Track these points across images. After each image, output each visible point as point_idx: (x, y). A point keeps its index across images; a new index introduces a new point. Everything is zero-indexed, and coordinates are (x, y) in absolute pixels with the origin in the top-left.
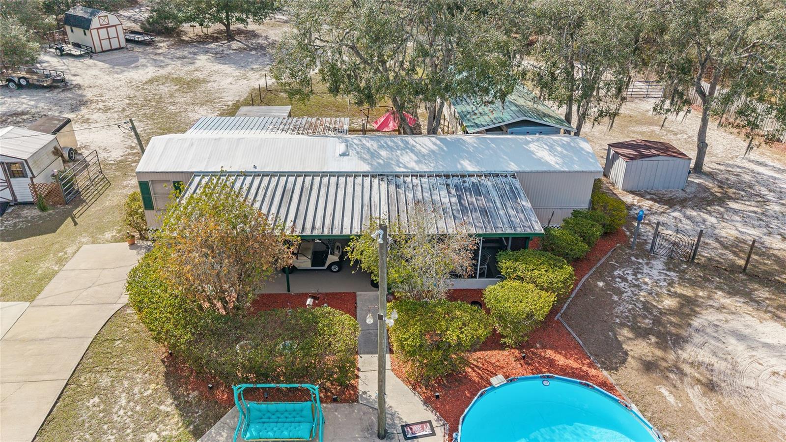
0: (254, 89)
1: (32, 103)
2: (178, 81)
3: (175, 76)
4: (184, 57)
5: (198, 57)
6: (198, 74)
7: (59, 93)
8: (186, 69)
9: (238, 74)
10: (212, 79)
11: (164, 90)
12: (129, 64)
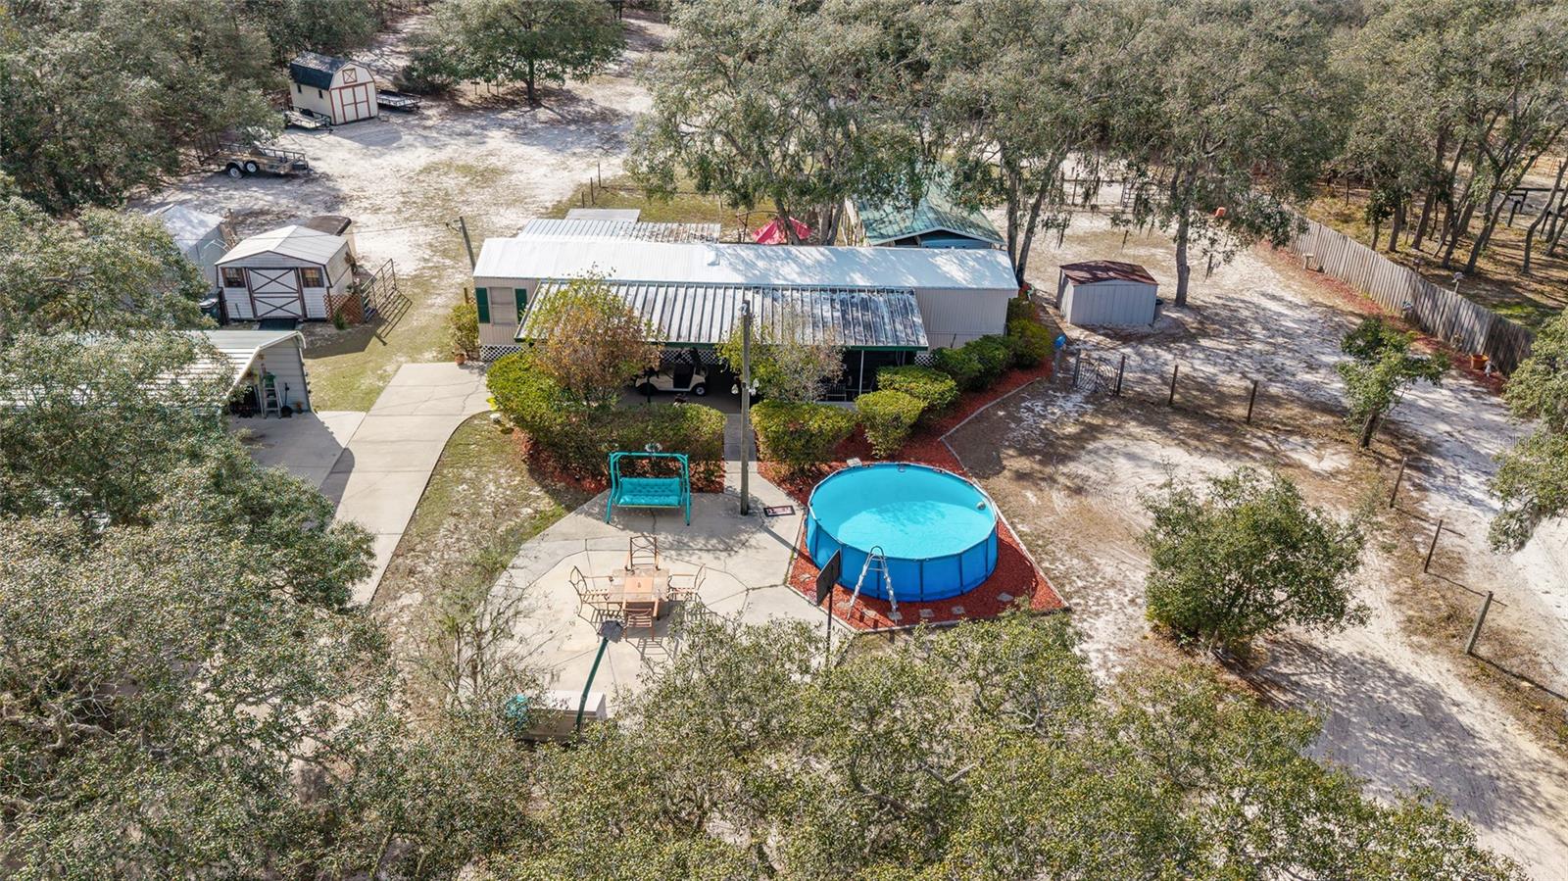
0: (581, 185)
1: (270, 198)
2: (466, 170)
3: (461, 163)
4: (468, 134)
5: (490, 134)
6: (493, 160)
7: (301, 185)
8: (474, 152)
9: (554, 162)
10: (517, 167)
11: (450, 182)
12: (389, 141)
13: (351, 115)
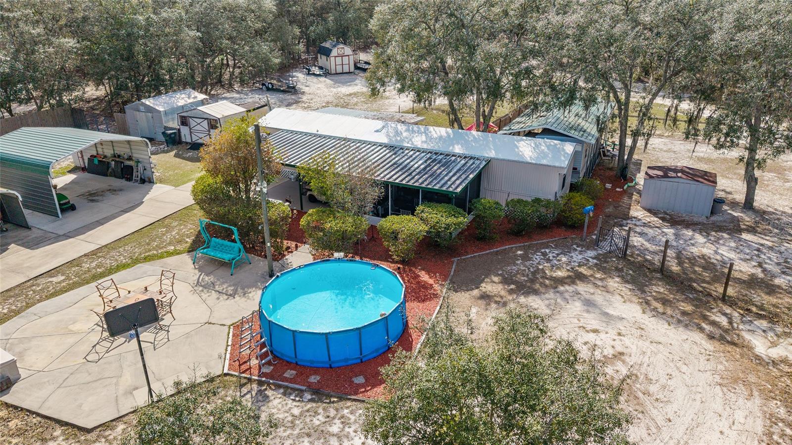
13: (339, 70)
